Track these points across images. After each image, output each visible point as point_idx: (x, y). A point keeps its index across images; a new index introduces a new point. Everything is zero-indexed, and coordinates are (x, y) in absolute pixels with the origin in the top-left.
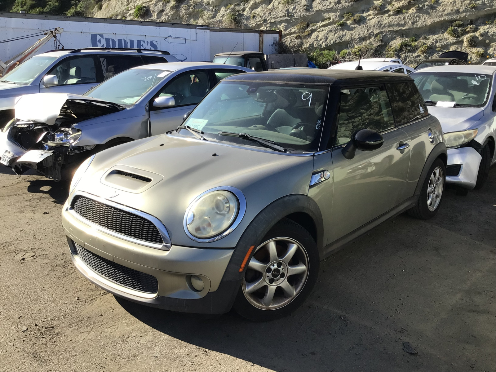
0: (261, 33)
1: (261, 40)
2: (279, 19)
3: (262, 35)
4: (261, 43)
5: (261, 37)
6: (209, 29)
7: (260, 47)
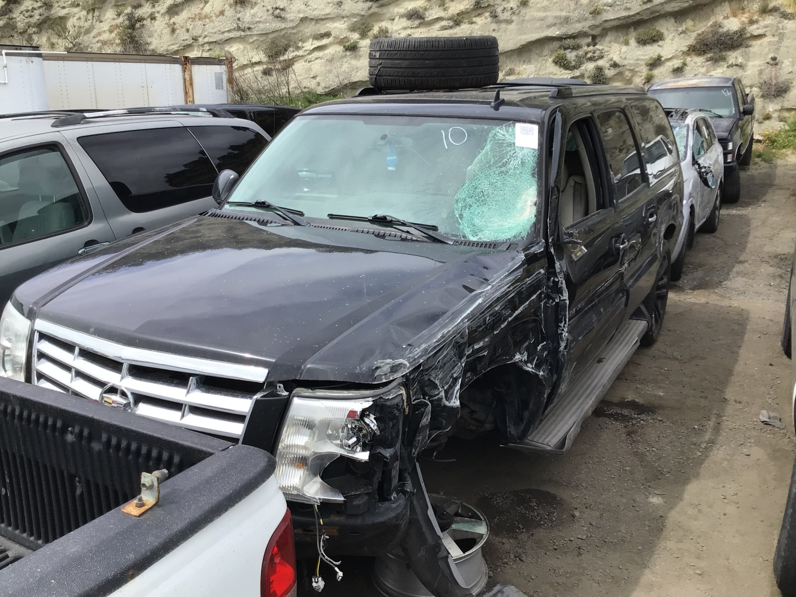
0: (186, 64)
1: (187, 77)
2: (227, 36)
3: (188, 67)
4: (188, 84)
5: (186, 73)
6: (41, 54)
7: (186, 93)
